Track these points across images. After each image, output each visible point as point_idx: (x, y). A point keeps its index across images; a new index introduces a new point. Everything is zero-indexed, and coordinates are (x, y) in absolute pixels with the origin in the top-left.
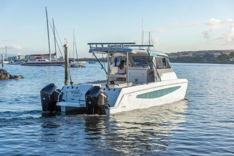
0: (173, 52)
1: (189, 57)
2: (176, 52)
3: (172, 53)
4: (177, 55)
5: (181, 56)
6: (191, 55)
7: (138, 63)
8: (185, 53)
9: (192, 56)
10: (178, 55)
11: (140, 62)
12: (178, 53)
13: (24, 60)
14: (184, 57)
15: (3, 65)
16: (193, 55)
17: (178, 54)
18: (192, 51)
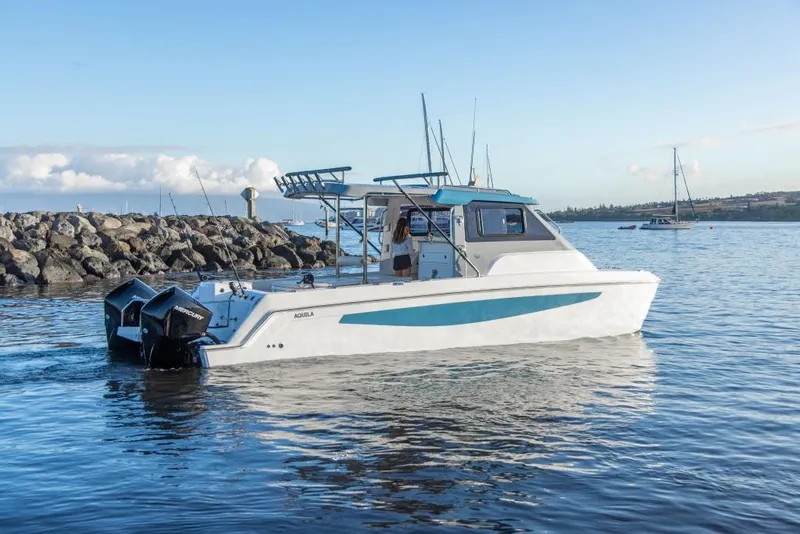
0: (735, 195)
1: (776, 207)
2: (744, 195)
3: (731, 198)
4: (745, 201)
5: (756, 204)
6: (781, 202)
7: (648, 223)
8: (765, 197)
9: (785, 204)
10: (749, 202)
11: (653, 221)
12: (748, 196)
13: (373, 220)
14: (764, 206)
15: (327, 231)
16: (786, 202)
17: (748, 199)
18: (784, 190)
